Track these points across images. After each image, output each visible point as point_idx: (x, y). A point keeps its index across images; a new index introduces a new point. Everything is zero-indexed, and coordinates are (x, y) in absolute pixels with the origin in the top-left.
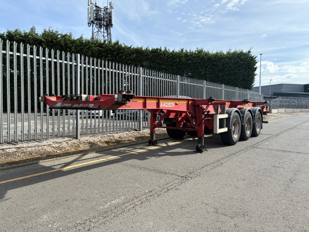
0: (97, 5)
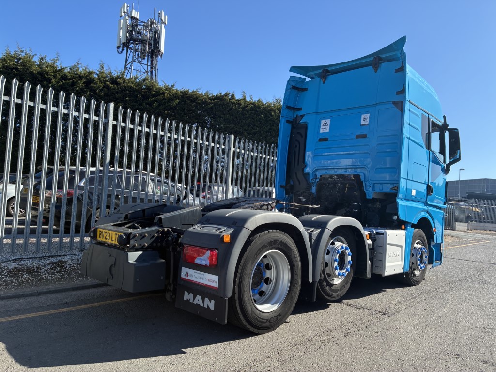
0: (133, 15)
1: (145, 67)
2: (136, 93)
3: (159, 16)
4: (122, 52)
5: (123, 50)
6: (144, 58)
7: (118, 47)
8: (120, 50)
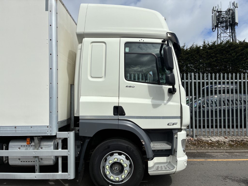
0: (219, 10)
1: (229, 34)
2: (222, 51)
3: (233, 5)
4: (215, 30)
5: (215, 29)
6: (228, 29)
7: (213, 29)
8: (214, 30)
